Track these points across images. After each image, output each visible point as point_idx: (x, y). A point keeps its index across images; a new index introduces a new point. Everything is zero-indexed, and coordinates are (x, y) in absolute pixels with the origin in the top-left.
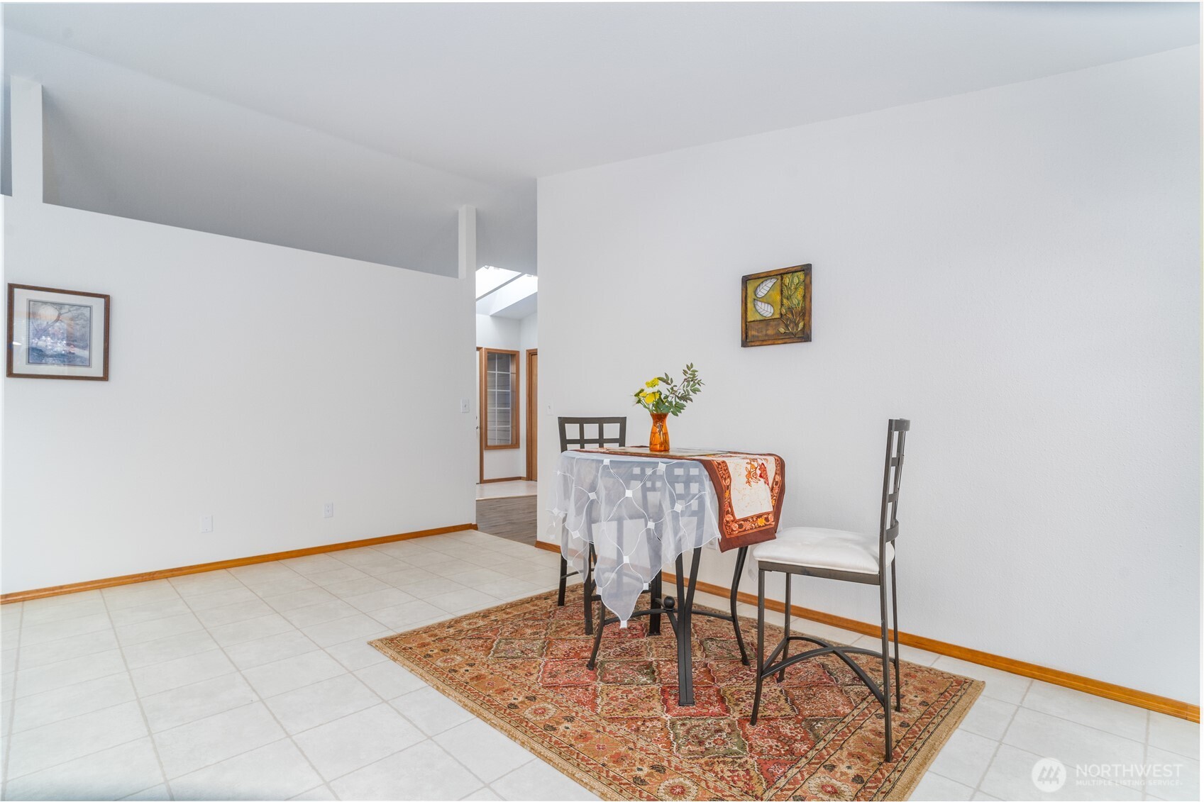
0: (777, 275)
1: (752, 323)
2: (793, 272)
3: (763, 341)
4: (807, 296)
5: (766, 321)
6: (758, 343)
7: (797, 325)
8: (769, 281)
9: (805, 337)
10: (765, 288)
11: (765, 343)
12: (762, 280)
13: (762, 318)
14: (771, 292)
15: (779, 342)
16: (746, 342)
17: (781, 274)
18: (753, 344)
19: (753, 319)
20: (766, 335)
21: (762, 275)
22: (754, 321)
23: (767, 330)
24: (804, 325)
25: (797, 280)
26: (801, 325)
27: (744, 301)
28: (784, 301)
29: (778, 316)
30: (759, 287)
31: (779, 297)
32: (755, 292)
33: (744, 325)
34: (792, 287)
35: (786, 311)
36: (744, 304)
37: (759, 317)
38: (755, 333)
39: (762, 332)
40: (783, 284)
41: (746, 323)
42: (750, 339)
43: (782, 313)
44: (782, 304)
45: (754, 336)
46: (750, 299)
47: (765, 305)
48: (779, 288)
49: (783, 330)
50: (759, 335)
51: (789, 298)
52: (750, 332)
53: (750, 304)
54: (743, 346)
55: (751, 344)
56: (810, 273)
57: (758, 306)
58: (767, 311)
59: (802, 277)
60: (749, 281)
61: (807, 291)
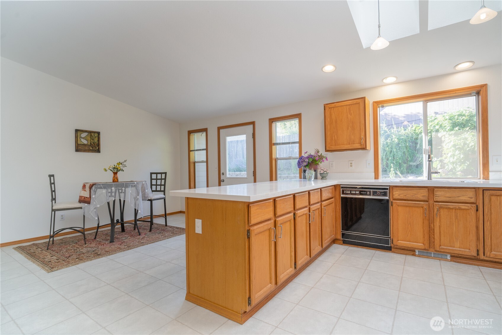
1: (79, 145)
2: (94, 133)
5: (84, 145)
6: (82, 151)
7: (96, 148)
8: (85, 133)
9: (98, 151)
10: (84, 135)
11: (85, 151)
12: (84, 132)
13: (83, 144)
14: (87, 137)
15: (91, 152)
16: (77, 150)
17: (90, 132)
20: (85, 149)
22: (81, 144)
23: (85, 147)
24: (98, 148)
25: (96, 135)
26: (97, 148)
27: (76, 137)
28: (92, 140)
29: (90, 144)
30: (82, 134)
31: (90, 139)
32: (80, 135)
33: (77, 145)
34: (94, 137)
35: (92, 143)
36: (77, 138)
37: (82, 143)
38: (81, 148)
39: (83, 148)
40: (91, 135)
41: (78, 144)
42: (78, 149)
43: (91, 144)
44: (91, 141)
45: (80, 149)
46: (78, 137)
47: (84, 140)
48: (90, 136)
49: (91, 148)
50: (82, 149)
51: (93, 140)
52: (79, 147)
53: (78, 139)
54: (76, 151)
55: (79, 151)
56: (100, 134)
57: (82, 140)
58: (85, 142)
59: (97, 135)
60: (78, 131)
61: (99, 139)
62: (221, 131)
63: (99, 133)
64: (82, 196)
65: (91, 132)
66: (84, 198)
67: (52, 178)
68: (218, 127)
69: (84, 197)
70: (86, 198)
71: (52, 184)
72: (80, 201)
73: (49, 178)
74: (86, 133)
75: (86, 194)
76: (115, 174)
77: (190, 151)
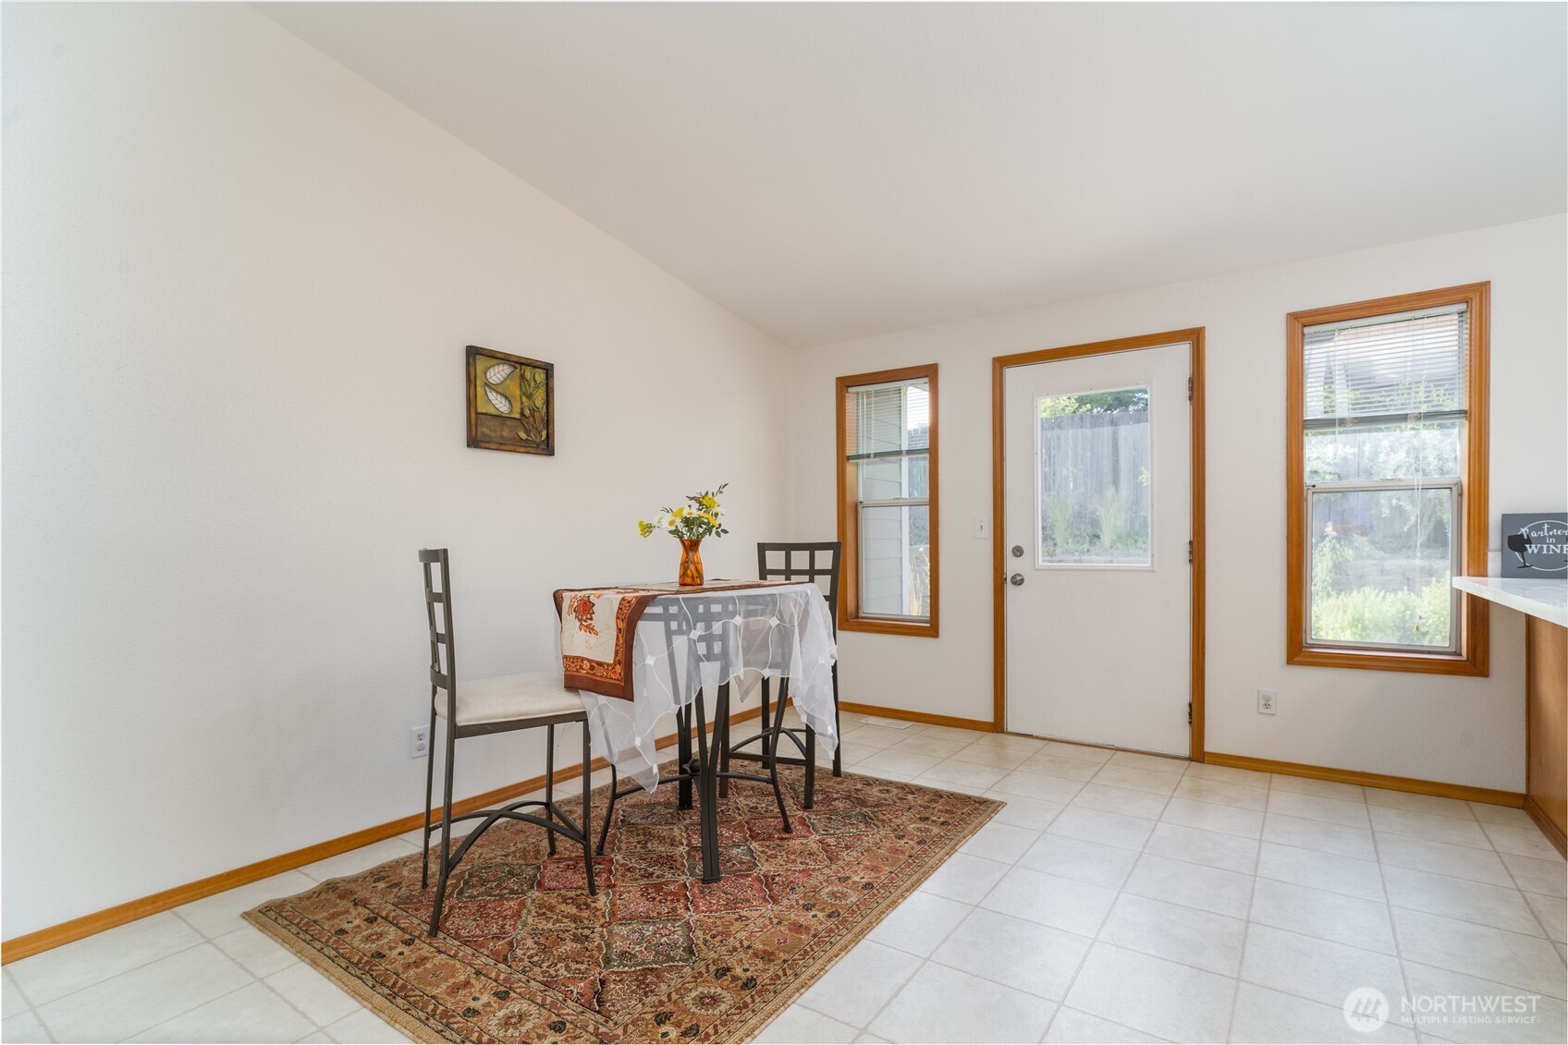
0: (516, 362)
1: (481, 417)
2: (535, 367)
3: (501, 444)
4: (549, 401)
5: (500, 417)
6: (493, 446)
7: (540, 433)
8: (501, 367)
9: (547, 448)
10: (498, 373)
11: (503, 447)
12: (496, 361)
13: (495, 413)
14: (508, 382)
15: (522, 449)
16: (474, 441)
17: (519, 364)
18: (487, 445)
19: (484, 411)
20: (502, 437)
21: (499, 356)
22: (486, 414)
23: (502, 430)
24: (547, 433)
25: (540, 376)
26: (544, 433)
27: (471, 381)
28: (524, 398)
29: (518, 416)
30: (492, 370)
31: (518, 392)
32: (485, 374)
33: (473, 415)
34: (532, 384)
35: (527, 412)
36: (473, 386)
37: (493, 411)
38: (486, 431)
39: (495, 431)
40: (522, 377)
41: (477, 413)
42: (478, 439)
43: (522, 414)
44: (522, 403)
45: (484, 434)
46: (478, 383)
47: (499, 397)
48: (518, 380)
49: (523, 435)
50: (492, 434)
51: (529, 397)
52: (479, 428)
53: (478, 389)
54: (468, 446)
55: (483, 445)
56: (552, 376)
57: (492, 396)
58: (501, 405)
59: (543, 376)
60: (478, 356)
61: (550, 395)
62: (1011, 374)
63: (548, 369)
64: (583, 659)
65: (522, 364)
66: (592, 668)
67: (436, 568)
68: (996, 360)
69: (589, 661)
70: (599, 671)
71: (441, 598)
72: (572, 684)
73: (422, 564)
74: (506, 367)
75: (599, 646)
76: (691, 546)
77: (843, 459)
